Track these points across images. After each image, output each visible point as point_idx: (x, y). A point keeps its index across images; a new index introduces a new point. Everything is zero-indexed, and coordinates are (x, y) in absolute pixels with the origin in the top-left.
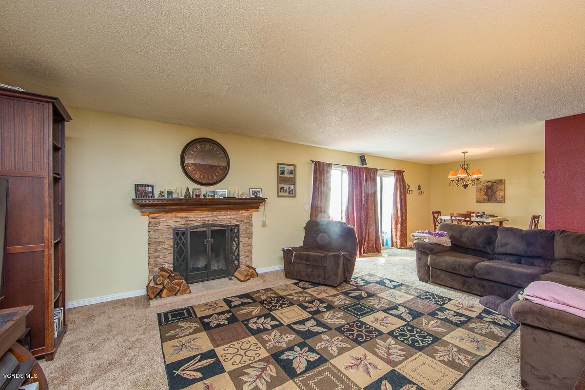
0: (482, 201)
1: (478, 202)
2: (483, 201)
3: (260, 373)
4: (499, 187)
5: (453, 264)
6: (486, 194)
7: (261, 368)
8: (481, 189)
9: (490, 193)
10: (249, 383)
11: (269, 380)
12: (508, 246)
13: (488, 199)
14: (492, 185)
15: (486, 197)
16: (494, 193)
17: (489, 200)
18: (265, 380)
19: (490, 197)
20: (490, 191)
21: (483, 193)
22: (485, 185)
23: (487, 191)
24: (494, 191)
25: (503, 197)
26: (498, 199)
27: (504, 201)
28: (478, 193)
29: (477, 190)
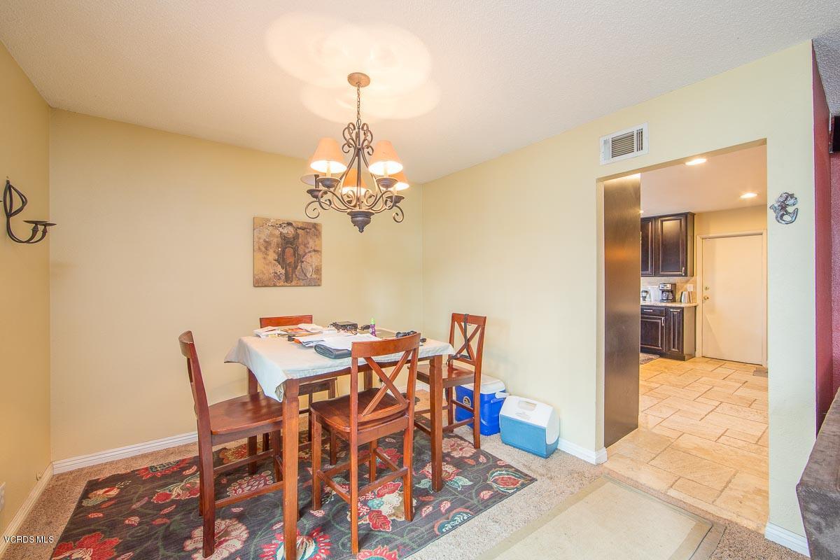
0: (269, 280)
1: (258, 283)
2: (274, 281)
4: (311, 244)
6: (281, 259)
8: (267, 244)
9: (290, 260)
13: (286, 274)
14: (296, 237)
15: (280, 270)
16: (299, 259)
17: (288, 279)
19: (290, 270)
20: (289, 251)
21: (272, 256)
22: (277, 233)
23: (283, 251)
24: (301, 252)
25: (318, 271)
26: (309, 275)
27: (320, 279)
28: (260, 256)
29: (256, 247)
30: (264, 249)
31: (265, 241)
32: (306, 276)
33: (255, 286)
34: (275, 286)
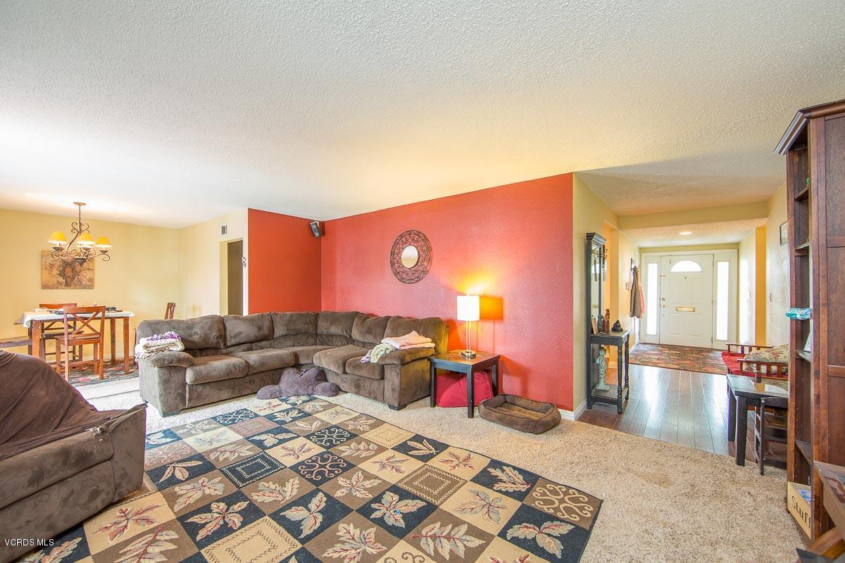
0: (54, 285)
1: (45, 287)
2: (57, 286)
3: (442, 539)
5: (227, 369)
6: (62, 274)
7: (434, 541)
8: (52, 266)
9: (69, 274)
10: (465, 543)
11: (450, 526)
12: (242, 335)
13: (66, 282)
14: (73, 261)
15: (61, 279)
16: (76, 274)
17: (67, 285)
18: (451, 530)
19: (69, 280)
20: (68, 269)
21: (55, 272)
22: (59, 259)
23: (64, 270)
24: (78, 270)
25: (91, 280)
26: (84, 283)
27: (93, 286)
28: (46, 272)
29: (44, 267)
30: (48, 268)
31: (50, 264)
32: (81, 283)
33: (42, 288)
34: (58, 288)
